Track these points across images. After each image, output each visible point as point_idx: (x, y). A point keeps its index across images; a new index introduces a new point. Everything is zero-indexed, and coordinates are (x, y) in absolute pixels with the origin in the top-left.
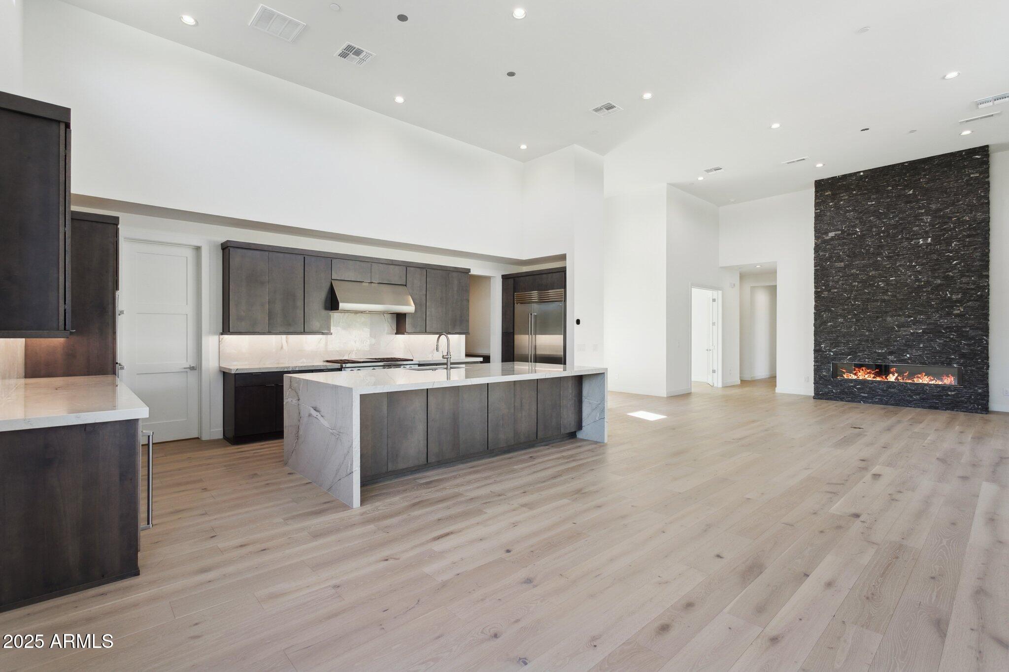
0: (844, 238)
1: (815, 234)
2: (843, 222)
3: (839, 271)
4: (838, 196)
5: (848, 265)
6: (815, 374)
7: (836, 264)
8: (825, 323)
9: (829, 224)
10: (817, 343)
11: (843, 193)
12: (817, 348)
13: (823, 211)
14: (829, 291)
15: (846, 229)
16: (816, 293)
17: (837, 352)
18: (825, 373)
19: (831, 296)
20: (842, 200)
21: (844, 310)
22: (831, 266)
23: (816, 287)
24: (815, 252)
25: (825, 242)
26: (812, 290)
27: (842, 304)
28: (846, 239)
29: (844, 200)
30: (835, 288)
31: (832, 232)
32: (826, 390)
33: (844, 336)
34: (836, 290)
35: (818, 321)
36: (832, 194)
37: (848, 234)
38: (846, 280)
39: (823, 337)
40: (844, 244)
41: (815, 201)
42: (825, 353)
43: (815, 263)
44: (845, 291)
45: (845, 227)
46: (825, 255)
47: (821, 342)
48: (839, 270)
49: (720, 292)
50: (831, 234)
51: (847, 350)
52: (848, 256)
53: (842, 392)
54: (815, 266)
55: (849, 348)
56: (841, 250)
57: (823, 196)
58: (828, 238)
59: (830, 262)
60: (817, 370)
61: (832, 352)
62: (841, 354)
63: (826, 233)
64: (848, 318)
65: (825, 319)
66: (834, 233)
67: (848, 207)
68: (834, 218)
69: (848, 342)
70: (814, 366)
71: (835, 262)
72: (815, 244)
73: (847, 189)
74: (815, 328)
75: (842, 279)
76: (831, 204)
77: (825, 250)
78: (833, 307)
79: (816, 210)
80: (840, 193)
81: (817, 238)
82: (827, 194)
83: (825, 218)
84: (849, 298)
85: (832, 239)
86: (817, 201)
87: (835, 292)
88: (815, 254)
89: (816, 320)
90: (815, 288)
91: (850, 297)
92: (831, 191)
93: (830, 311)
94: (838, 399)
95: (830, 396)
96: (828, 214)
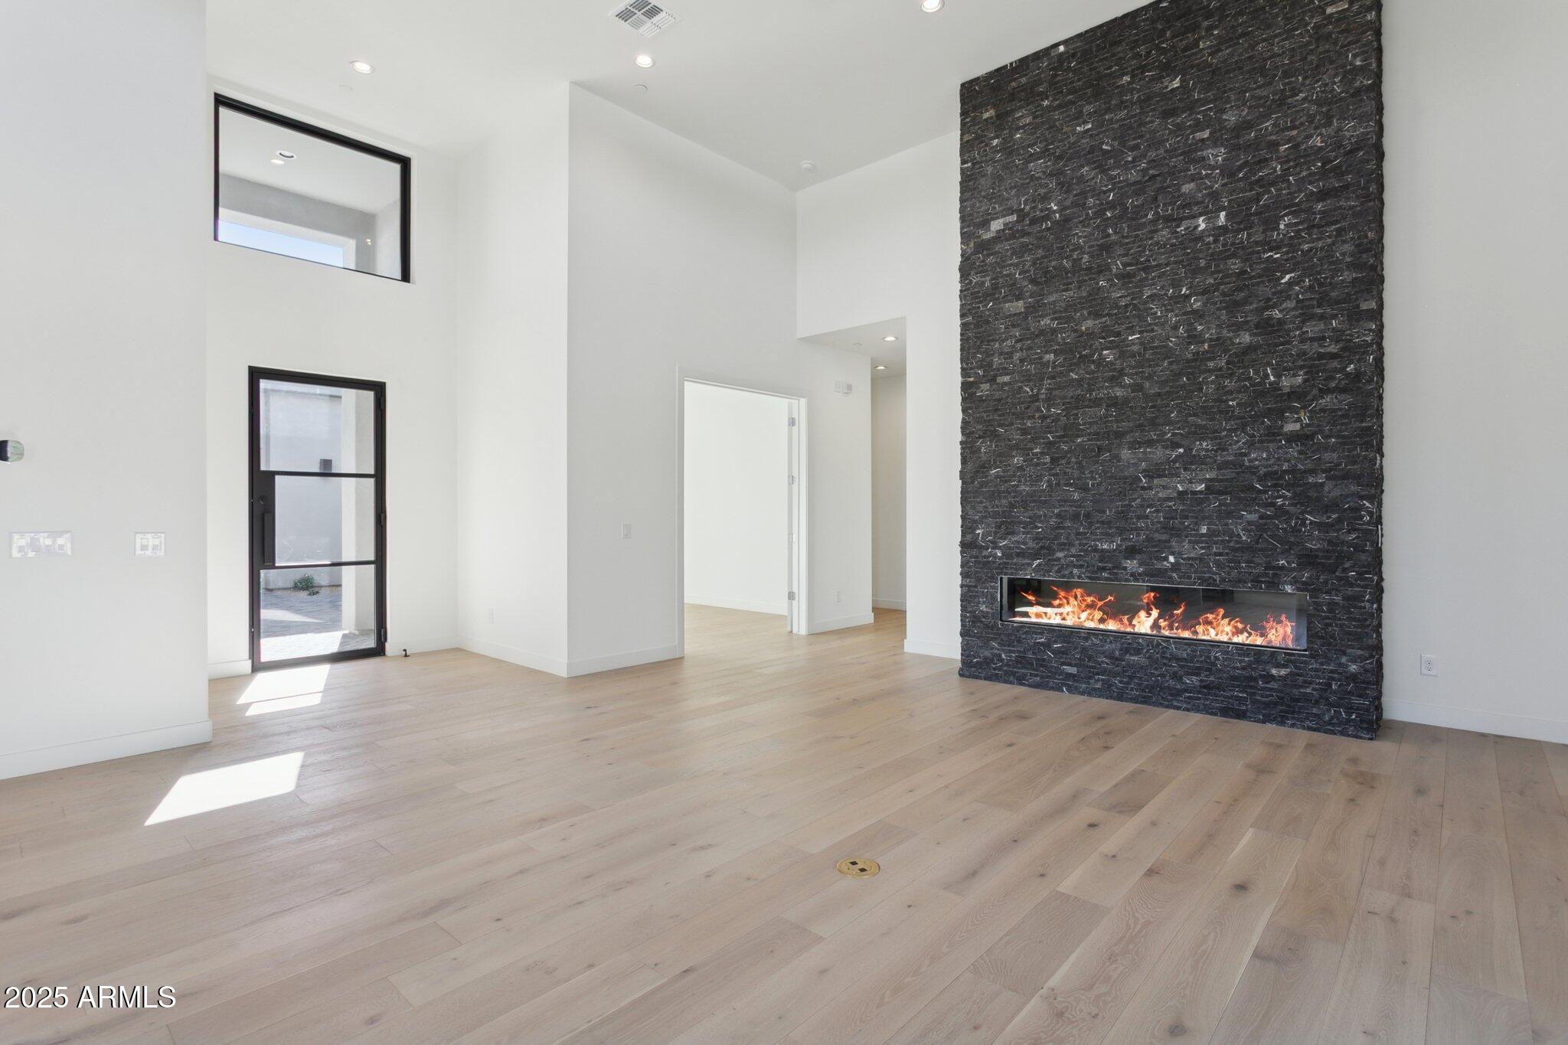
0: (1025, 234)
1: (962, 228)
2: (1021, 188)
3: (1014, 326)
4: (1010, 119)
5: (1034, 307)
6: (964, 609)
7: (1007, 305)
8: (983, 468)
9: (990, 198)
10: (968, 525)
11: (1021, 107)
12: (969, 537)
13: (978, 163)
14: (993, 380)
15: (1028, 207)
16: (965, 387)
17: (1010, 548)
18: (983, 608)
19: (997, 395)
20: (1019, 128)
21: (1024, 431)
22: (996, 312)
23: (965, 372)
24: (961, 277)
25: (983, 247)
26: (957, 379)
27: (1020, 416)
28: (1028, 234)
29: (1023, 127)
30: (1005, 371)
31: (998, 218)
32: (987, 653)
33: (1025, 505)
34: (1006, 379)
35: (970, 466)
36: (998, 116)
37: (1033, 222)
38: (1030, 348)
39: (980, 507)
40: (1025, 249)
41: (961, 139)
42: (985, 553)
43: (962, 306)
44: (1028, 378)
45: (1026, 203)
46: (983, 283)
47: (975, 521)
48: (1015, 320)
49: (803, 401)
50: (996, 225)
51: (1031, 544)
52: (1033, 281)
53: (1021, 661)
54: (962, 316)
55: (1037, 538)
56: (1016, 265)
57: (978, 124)
58: (987, 236)
59: (995, 300)
60: (968, 598)
61: (1000, 548)
62: (1018, 555)
63: (985, 224)
64: (1033, 454)
65: (984, 458)
66: (1001, 220)
67: (1031, 146)
68: (1001, 179)
69: (1034, 519)
70: (962, 586)
71: (1005, 299)
72: (962, 256)
73: (1029, 95)
74: (963, 483)
75: (1019, 345)
76: (995, 142)
77: (983, 271)
78: (1001, 426)
79: (963, 162)
80: (1013, 111)
81: (965, 237)
82: (986, 115)
83: (983, 181)
84: (1035, 398)
85: (999, 237)
86: (967, 138)
87: (1005, 384)
88: (961, 282)
89: (964, 461)
90: (962, 377)
91: (1037, 395)
92: (994, 106)
93: (994, 435)
94: (1012, 678)
95: (994, 669)
96: (990, 169)
